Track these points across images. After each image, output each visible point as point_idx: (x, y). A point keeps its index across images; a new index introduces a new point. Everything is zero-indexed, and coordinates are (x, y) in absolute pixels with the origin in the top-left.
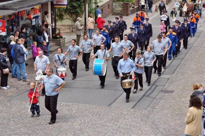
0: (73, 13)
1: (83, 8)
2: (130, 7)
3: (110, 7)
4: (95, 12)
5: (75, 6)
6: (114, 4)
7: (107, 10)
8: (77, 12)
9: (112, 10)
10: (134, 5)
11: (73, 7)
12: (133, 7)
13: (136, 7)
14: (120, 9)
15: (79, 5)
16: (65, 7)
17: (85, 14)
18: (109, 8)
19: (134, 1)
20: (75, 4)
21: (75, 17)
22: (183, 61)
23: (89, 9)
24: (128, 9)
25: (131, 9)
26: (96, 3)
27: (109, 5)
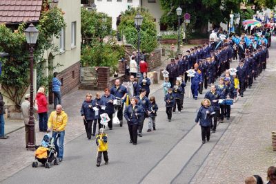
0: (11, 85)
1: (29, 77)
2: (111, 75)
3: (76, 75)
4: (50, 83)
5: (14, 73)
7: (70, 81)
8: (17, 83)
9: (80, 79)
10: (117, 71)
11: (10, 73)
12: (115, 76)
13: (120, 75)
14: (93, 78)
15: (22, 72)
17: (32, 87)
18: (73, 77)
19: (117, 66)
20: (14, 70)
21: (14, 92)
22: (200, 171)
23: (39, 78)
24: (106, 79)
25: (112, 78)
26: (50, 68)
27: (73, 71)
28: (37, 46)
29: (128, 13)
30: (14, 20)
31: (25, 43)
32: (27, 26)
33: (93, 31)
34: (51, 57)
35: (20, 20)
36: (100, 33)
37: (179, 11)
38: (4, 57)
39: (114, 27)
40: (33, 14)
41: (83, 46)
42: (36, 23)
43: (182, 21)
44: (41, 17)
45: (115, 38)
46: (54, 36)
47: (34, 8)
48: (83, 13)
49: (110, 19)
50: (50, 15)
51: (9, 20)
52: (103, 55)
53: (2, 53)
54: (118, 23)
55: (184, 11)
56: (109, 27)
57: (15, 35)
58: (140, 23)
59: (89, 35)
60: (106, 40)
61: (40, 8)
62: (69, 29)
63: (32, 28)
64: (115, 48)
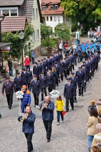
0: (14, 55)
1: (21, 52)
6: (42, 49)
7: (37, 53)
8: (17, 55)
9: (41, 52)
10: (55, 48)
11: (14, 51)
13: (56, 50)
14: (46, 52)
15: (19, 50)
16: (9, 51)
17: (22, 56)
18: (38, 51)
19: (55, 46)
23: (25, 52)
24: (51, 52)
25: (53, 51)
26: (29, 48)
27: (38, 49)
28: (24, 40)
29: (59, 26)
30: (15, 30)
31: (19, 39)
32: (19, 32)
33: (45, 33)
34: (30, 44)
35: (17, 30)
36: (48, 34)
37: (79, 24)
38: (11, 45)
39: (54, 31)
40: (22, 27)
41: (42, 39)
42: (23, 31)
43: (80, 28)
44: (25, 29)
45: (54, 36)
46: (30, 36)
47: (22, 25)
48: (41, 26)
49: (52, 28)
50: (28, 27)
51: (13, 30)
52: (50, 42)
53: (11, 43)
54: (55, 30)
55: (80, 24)
56: (52, 31)
57: (15, 36)
58: (63, 29)
59: (44, 35)
60: (50, 36)
61: (24, 25)
62: (36, 33)
63: (21, 33)
64: (54, 39)
